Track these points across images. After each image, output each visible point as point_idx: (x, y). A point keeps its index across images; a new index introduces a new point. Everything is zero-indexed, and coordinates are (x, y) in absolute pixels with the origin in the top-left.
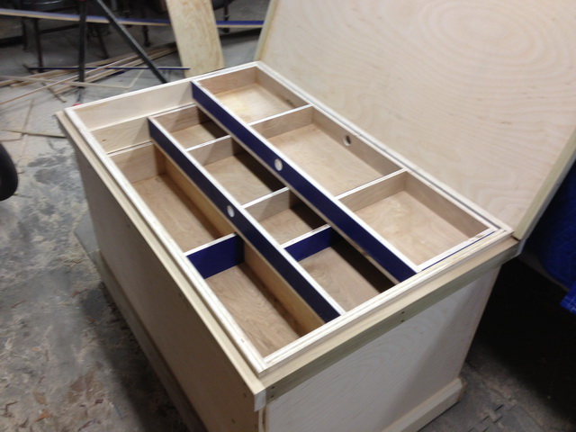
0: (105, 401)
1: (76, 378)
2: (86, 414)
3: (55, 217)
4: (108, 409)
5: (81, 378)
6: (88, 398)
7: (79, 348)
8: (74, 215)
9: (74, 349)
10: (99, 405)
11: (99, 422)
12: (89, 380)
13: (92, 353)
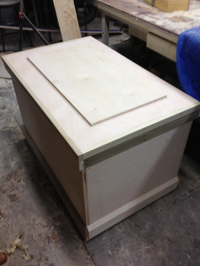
0: (22, 181)
1: (10, 172)
2: (13, 186)
3: (6, 110)
4: (22, 184)
5: (12, 172)
6: (15, 180)
7: (12, 161)
8: (14, 110)
9: (11, 161)
10: (19, 183)
11: (18, 189)
12: (16, 173)
13: (18, 163)
